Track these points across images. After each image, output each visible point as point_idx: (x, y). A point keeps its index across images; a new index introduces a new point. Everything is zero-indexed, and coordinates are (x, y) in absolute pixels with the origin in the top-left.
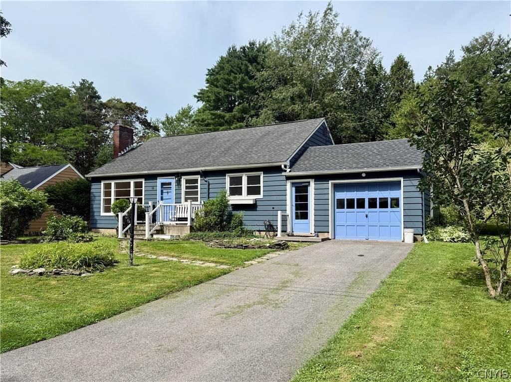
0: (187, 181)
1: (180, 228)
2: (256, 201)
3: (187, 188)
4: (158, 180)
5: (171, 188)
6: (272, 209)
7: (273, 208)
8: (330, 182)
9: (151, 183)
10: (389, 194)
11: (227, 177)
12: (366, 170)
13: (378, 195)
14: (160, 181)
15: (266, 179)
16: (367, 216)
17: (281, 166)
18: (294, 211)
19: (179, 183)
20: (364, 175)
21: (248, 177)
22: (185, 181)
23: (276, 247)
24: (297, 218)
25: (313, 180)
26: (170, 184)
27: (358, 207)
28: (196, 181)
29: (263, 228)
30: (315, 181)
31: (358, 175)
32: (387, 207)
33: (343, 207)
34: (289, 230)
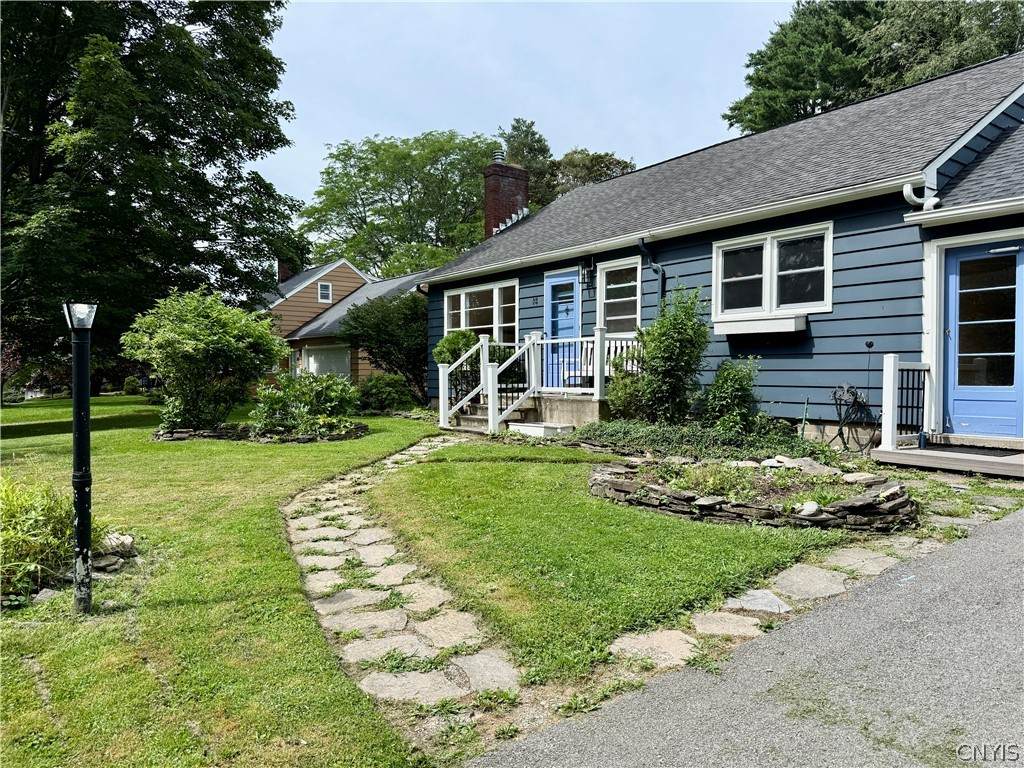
1: (575, 405)
2: (808, 323)
3: (610, 294)
4: (545, 279)
5: (572, 297)
6: (867, 349)
7: (870, 345)
9: (531, 288)
11: (714, 251)
14: (549, 281)
15: (847, 244)
17: (900, 192)
18: (954, 354)
19: (590, 283)
22: (604, 276)
23: (851, 518)
24: (967, 377)
26: (570, 287)
28: (631, 273)
29: (830, 413)
34: (930, 423)
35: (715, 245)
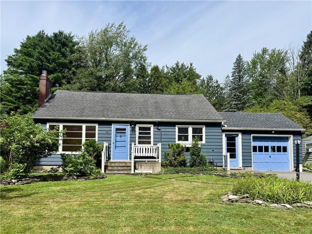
0: (140, 129)
1: (151, 164)
3: (140, 133)
4: (112, 126)
5: (125, 132)
7: (213, 151)
8: (252, 135)
9: (105, 128)
10: (282, 144)
11: (176, 127)
12: (275, 129)
13: (276, 144)
14: (114, 127)
15: (208, 131)
16: (270, 157)
17: (221, 123)
19: (133, 130)
20: (273, 132)
21: (193, 129)
22: (138, 128)
25: (241, 133)
26: (125, 129)
27: (265, 151)
28: (149, 129)
30: (242, 134)
31: (270, 132)
32: (281, 152)
33: (256, 151)
35: (176, 126)
